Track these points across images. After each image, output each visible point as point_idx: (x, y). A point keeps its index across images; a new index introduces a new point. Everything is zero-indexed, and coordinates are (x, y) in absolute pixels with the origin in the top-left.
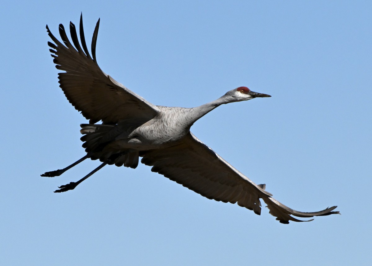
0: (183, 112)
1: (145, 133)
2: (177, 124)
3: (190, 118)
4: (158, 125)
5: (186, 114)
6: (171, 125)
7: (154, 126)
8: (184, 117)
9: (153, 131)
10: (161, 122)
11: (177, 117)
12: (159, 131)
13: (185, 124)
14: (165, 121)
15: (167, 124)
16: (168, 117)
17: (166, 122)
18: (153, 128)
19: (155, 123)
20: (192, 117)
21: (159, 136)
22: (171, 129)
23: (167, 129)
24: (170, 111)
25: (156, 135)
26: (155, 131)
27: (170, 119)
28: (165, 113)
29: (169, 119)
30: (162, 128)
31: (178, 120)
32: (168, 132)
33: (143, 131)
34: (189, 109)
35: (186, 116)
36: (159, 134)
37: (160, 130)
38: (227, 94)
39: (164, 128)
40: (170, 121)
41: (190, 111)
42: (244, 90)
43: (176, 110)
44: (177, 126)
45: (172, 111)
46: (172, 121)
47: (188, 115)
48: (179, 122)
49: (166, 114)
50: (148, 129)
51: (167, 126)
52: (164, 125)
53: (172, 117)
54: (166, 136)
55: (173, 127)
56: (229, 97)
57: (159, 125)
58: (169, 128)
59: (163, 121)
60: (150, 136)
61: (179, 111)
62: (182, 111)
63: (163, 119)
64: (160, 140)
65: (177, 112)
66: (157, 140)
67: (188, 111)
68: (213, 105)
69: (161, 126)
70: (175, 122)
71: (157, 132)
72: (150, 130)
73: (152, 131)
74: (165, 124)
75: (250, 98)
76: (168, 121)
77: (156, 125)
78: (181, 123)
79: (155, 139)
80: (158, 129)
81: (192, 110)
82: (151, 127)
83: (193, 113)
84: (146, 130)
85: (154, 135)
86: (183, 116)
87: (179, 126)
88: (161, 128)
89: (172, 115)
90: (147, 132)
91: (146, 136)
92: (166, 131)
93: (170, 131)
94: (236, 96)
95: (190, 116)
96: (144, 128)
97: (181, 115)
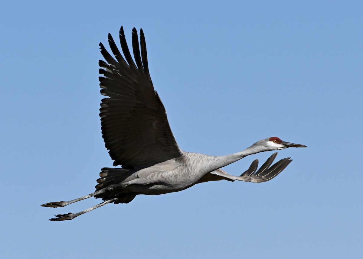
0: (207, 159)
1: (169, 178)
2: (200, 171)
4: (182, 170)
5: (211, 162)
6: (195, 170)
7: (178, 171)
8: (208, 165)
9: (178, 176)
10: (185, 167)
11: (202, 164)
12: (183, 175)
15: (192, 170)
16: (193, 163)
17: (191, 167)
18: (177, 173)
20: (216, 166)
21: (183, 180)
22: (194, 174)
23: (190, 174)
24: (195, 157)
25: (180, 179)
26: (180, 176)
27: (195, 165)
28: (190, 158)
29: (194, 165)
31: (202, 167)
32: (191, 177)
33: (167, 176)
35: (210, 164)
36: (183, 178)
37: (185, 175)
38: (256, 145)
39: (188, 172)
40: (195, 167)
41: (214, 159)
42: (277, 140)
44: (201, 172)
45: (197, 158)
46: (197, 167)
47: (212, 163)
48: (203, 169)
49: (191, 160)
50: (172, 174)
51: (191, 171)
52: (188, 170)
53: (196, 163)
54: (189, 180)
55: (196, 172)
57: (184, 169)
58: (192, 173)
59: (188, 166)
60: (174, 180)
61: (202, 158)
62: (205, 158)
64: (184, 184)
66: (181, 184)
67: (212, 160)
68: (240, 156)
69: (185, 171)
70: (199, 168)
71: (182, 176)
72: (174, 175)
73: (176, 176)
74: (190, 169)
75: (283, 148)
76: (193, 167)
77: (180, 169)
78: (205, 170)
79: (179, 183)
80: (182, 173)
81: (216, 159)
82: (175, 172)
83: (218, 162)
84: (170, 175)
85: (179, 179)
87: (202, 172)
88: (186, 172)
89: (197, 161)
90: (171, 177)
91: (170, 181)
92: (190, 175)
93: (193, 176)
94: (269, 146)
95: (214, 165)
96: (167, 173)
97: (205, 162)
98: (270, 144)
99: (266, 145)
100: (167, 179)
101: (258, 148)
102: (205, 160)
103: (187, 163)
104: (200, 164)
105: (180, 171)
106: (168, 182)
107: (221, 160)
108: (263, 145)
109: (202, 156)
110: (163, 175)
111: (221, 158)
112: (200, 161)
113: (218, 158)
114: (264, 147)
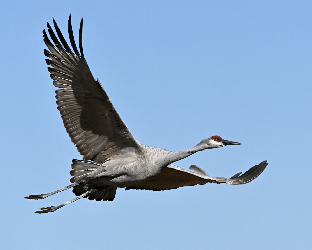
0: (162, 153)
1: (130, 169)
2: (156, 163)
3: (168, 160)
4: (141, 161)
5: (165, 155)
6: (152, 162)
7: (138, 162)
10: (143, 158)
11: (157, 156)
12: (142, 166)
13: (162, 164)
14: (147, 157)
15: (148, 161)
16: (150, 155)
17: (148, 159)
18: (137, 164)
19: (138, 159)
20: (170, 159)
21: (142, 171)
22: (151, 166)
23: (148, 165)
25: (140, 170)
26: (139, 166)
27: (152, 157)
28: (148, 151)
29: (150, 157)
30: (144, 163)
31: (157, 159)
32: (149, 168)
33: (128, 168)
34: (168, 152)
35: (164, 157)
36: (142, 168)
38: (201, 142)
39: (146, 163)
40: (151, 158)
41: (169, 154)
42: (218, 139)
43: (157, 150)
44: (156, 164)
45: (154, 151)
46: (153, 159)
47: (167, 156)
48: (158, 161)
49: (148, 152)
50: (133, 165)
51: (148, 162)
53: (153, 155)
54: (147, 170)
55: (153, 164)
56: (204, 145)
57: (142, 160)
58: (149, 164)
60: (134, 171)
61: (159, 151)
62: (161, 151)
63: (146, 156)
64: (144, 174)
65: (158, 152)
67: (167, 154)
68: (189, 152)
69: (143, 162)
70: (155, 160)
71: (141, 167)
72: (134, 166)
73: (136, 167)
74: (147, 160)
75: (222, 145)
76: (149, 159)
77: (139, 161)
78: (160, 163)
79: (139, 173)
80: (141, 164)
82: (135, 163)
83: (171, 156)
84: (131, 166)
85: (138, 170)
86: (162, 157)
87: (157, 164)
89: (154, 154)
90: (132, 168)
91: (131, 172)
92: (147, 166)
94: (211, 144)
95: (168, 159)
96: (129, 165)
97: (160, 155)
98: (212, 142)
99: (208, 143)
100: (129, 170)
101: (203, 146)
102: (161, 153)
103: (145, 155)
104: (156, 156)
105: (139, 162)
106: (130, 173)
107: (174, 155)
108: (207, 143)
109: (160, 150)
110: (125, 167)
111: (174, 153)
112: (157, 154)
113: (172, 152)
114: (207, 145)
